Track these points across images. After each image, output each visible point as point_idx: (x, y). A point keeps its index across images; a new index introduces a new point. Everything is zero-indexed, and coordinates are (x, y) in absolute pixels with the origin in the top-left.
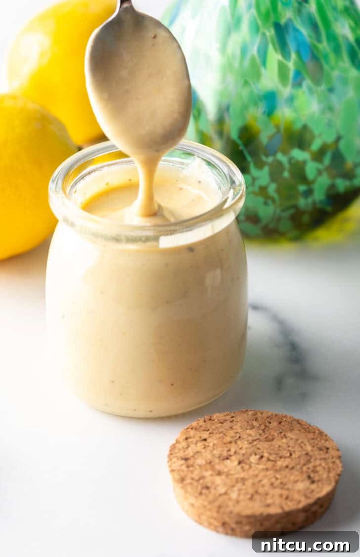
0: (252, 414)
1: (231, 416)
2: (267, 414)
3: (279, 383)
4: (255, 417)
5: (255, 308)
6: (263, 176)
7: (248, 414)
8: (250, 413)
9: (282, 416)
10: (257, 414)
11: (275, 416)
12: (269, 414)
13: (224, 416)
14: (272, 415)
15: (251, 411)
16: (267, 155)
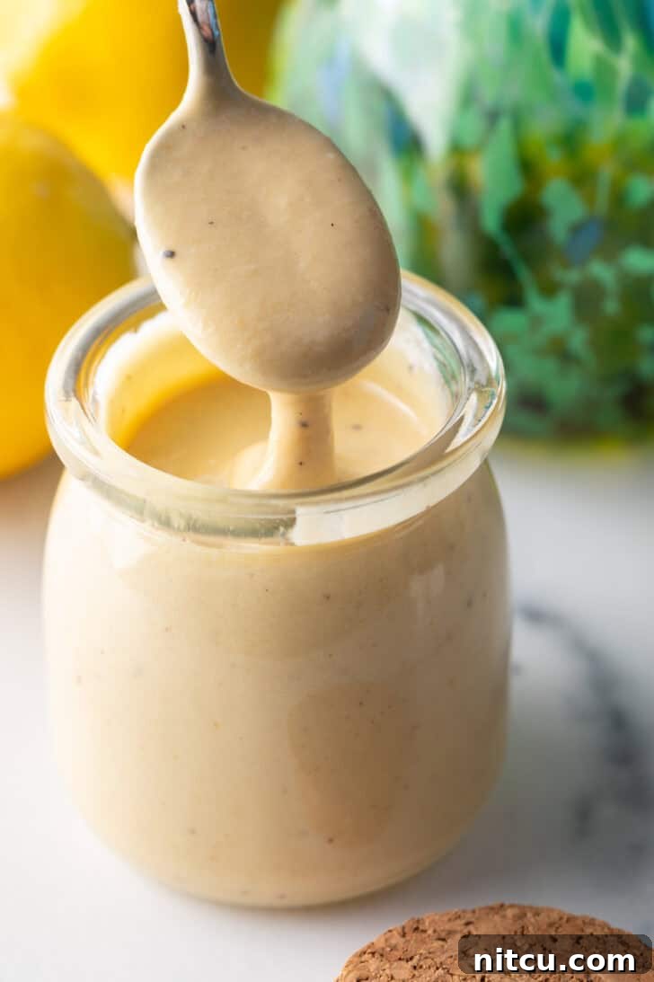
0: (514, 916)
1: (463, 921)
2: (549, 917)
3: (583, 816)
4: (520, 923)
5: (536, 616)
6: (556, 314)
7: (504, 917)
8: (510, 913)
9: (584, 922)
10: (525, 915)
11: (568, 920)
12: (555, 916)
13: (450, 920)
14: (561, 919)
15: (512, 906)
16: (567, 265)
